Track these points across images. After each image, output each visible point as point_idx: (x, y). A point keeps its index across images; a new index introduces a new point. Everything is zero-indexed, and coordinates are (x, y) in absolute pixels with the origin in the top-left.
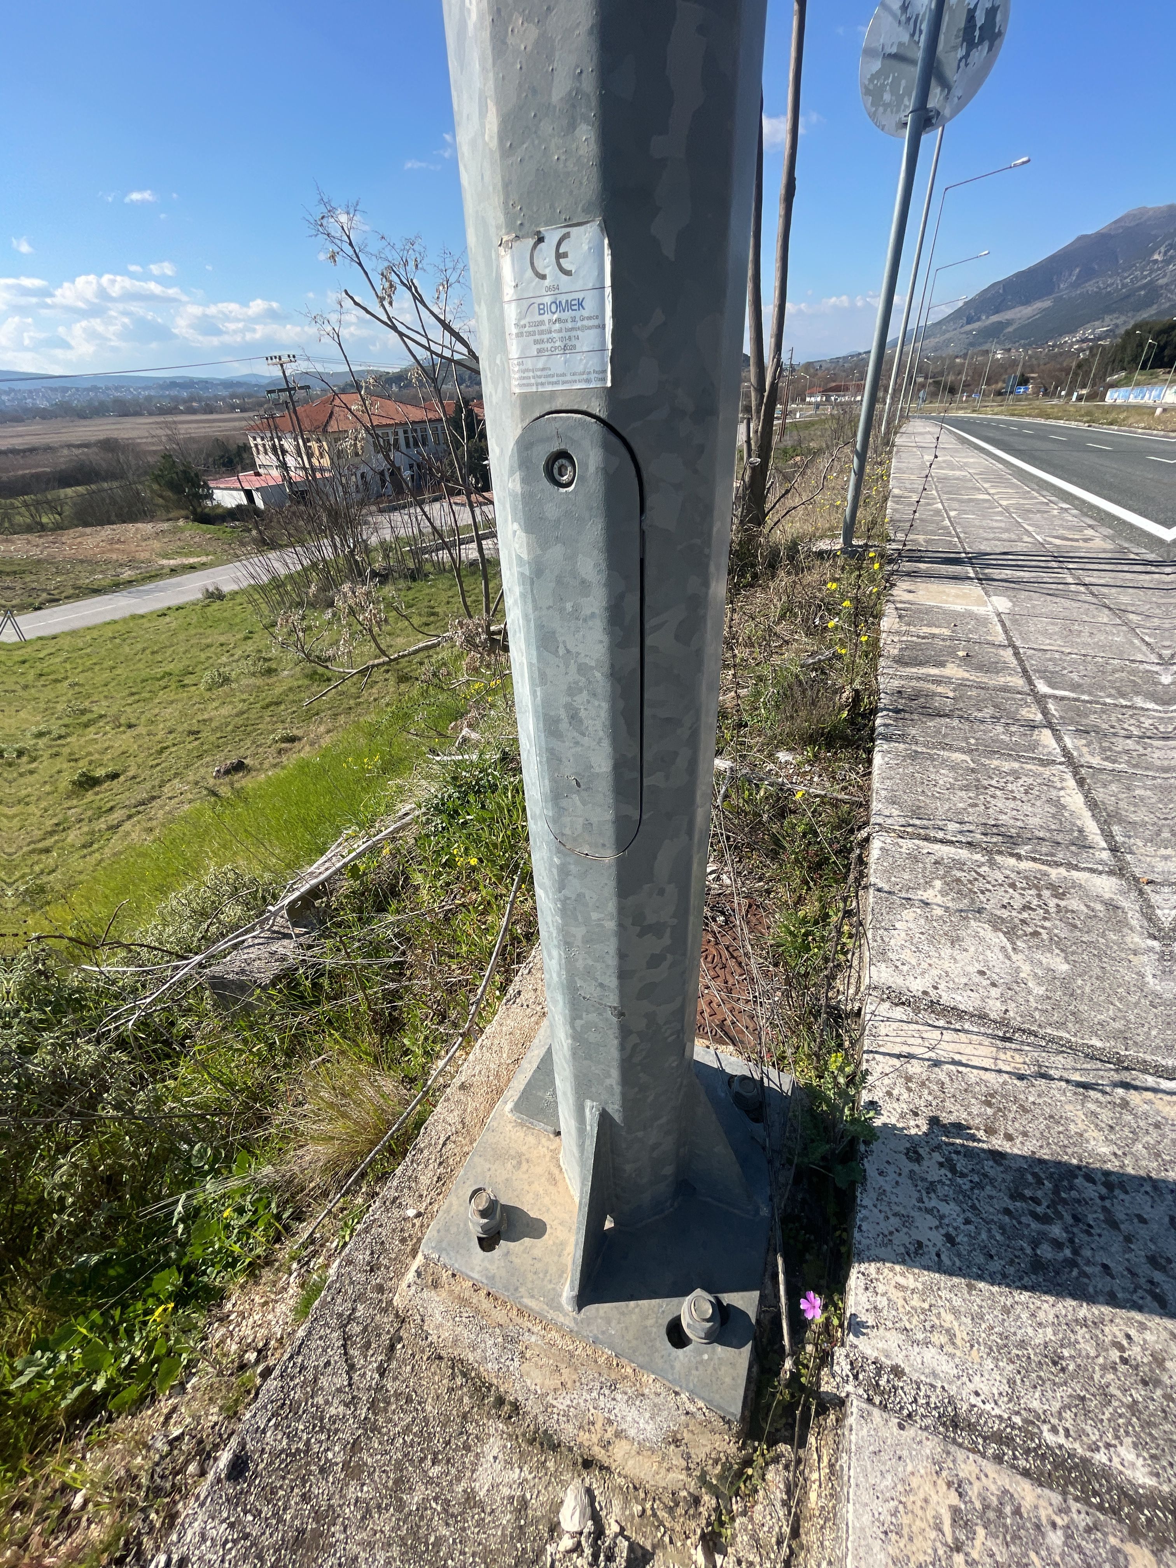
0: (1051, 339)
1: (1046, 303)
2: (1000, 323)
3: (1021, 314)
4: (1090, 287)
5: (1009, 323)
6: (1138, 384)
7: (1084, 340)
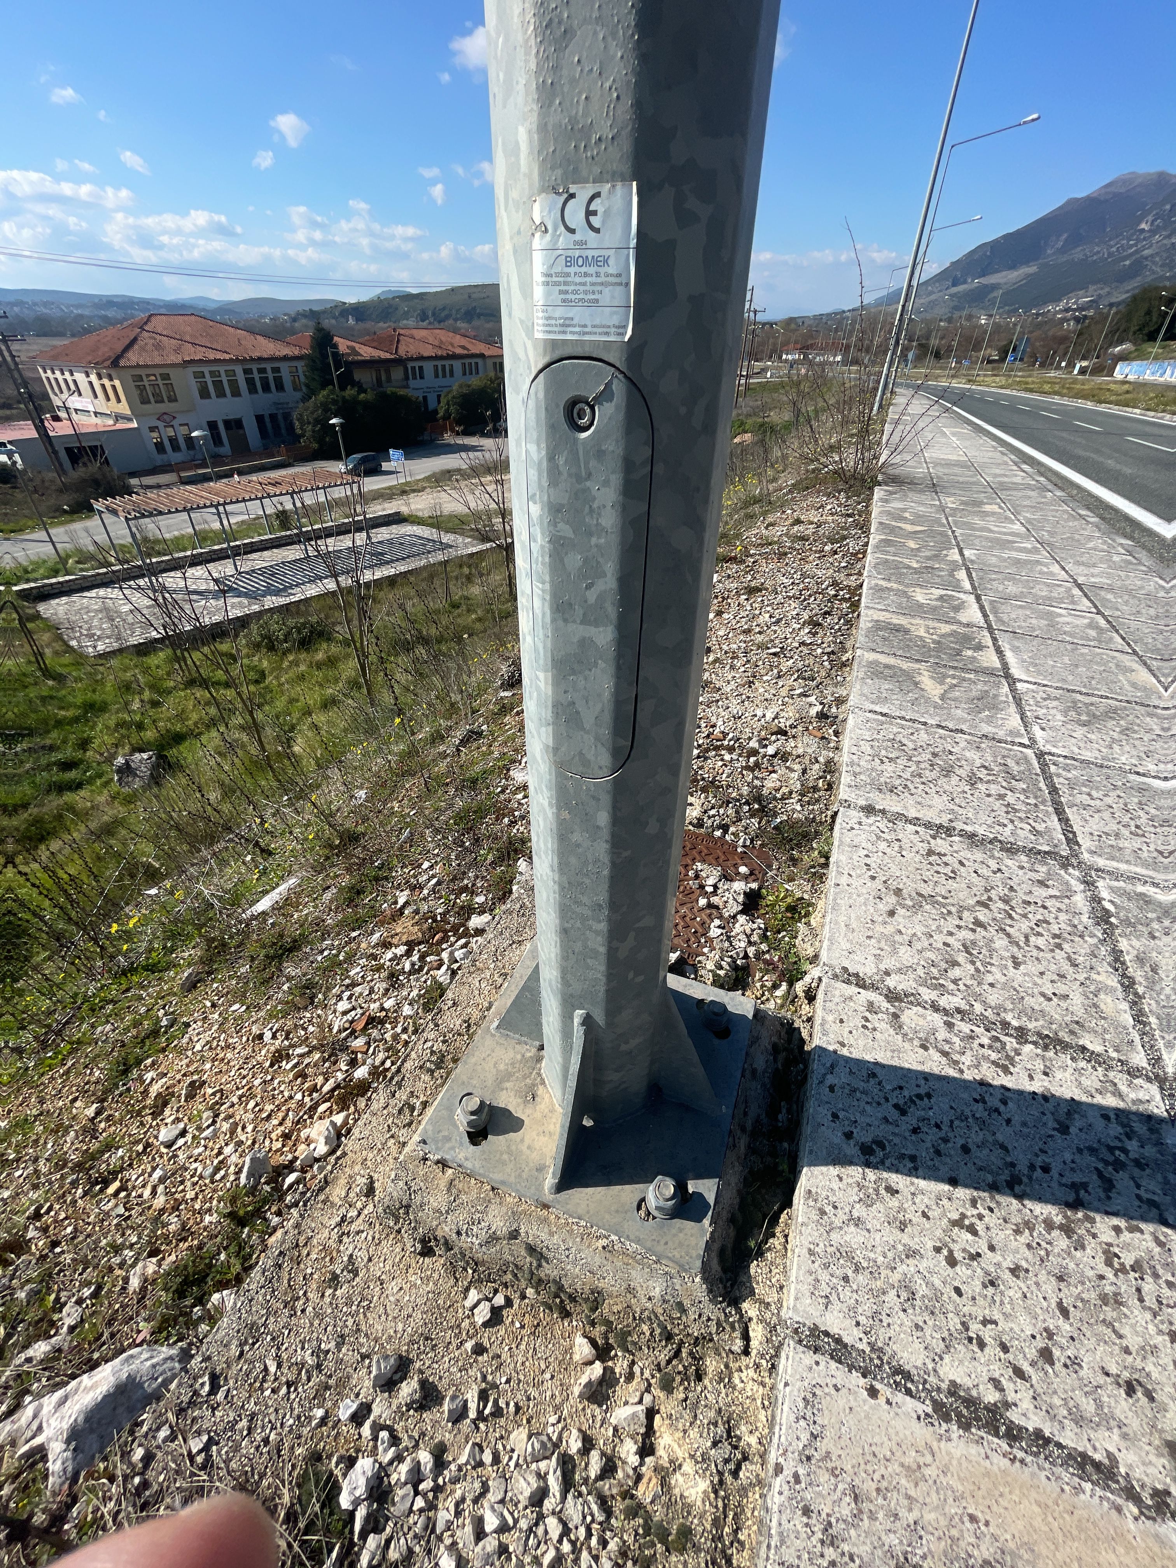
0: (1035, 306)
1: (1032, 269)
2: (985, 286)
3: (1007, 278)
5: (994, 287)
7: (1067, 310)
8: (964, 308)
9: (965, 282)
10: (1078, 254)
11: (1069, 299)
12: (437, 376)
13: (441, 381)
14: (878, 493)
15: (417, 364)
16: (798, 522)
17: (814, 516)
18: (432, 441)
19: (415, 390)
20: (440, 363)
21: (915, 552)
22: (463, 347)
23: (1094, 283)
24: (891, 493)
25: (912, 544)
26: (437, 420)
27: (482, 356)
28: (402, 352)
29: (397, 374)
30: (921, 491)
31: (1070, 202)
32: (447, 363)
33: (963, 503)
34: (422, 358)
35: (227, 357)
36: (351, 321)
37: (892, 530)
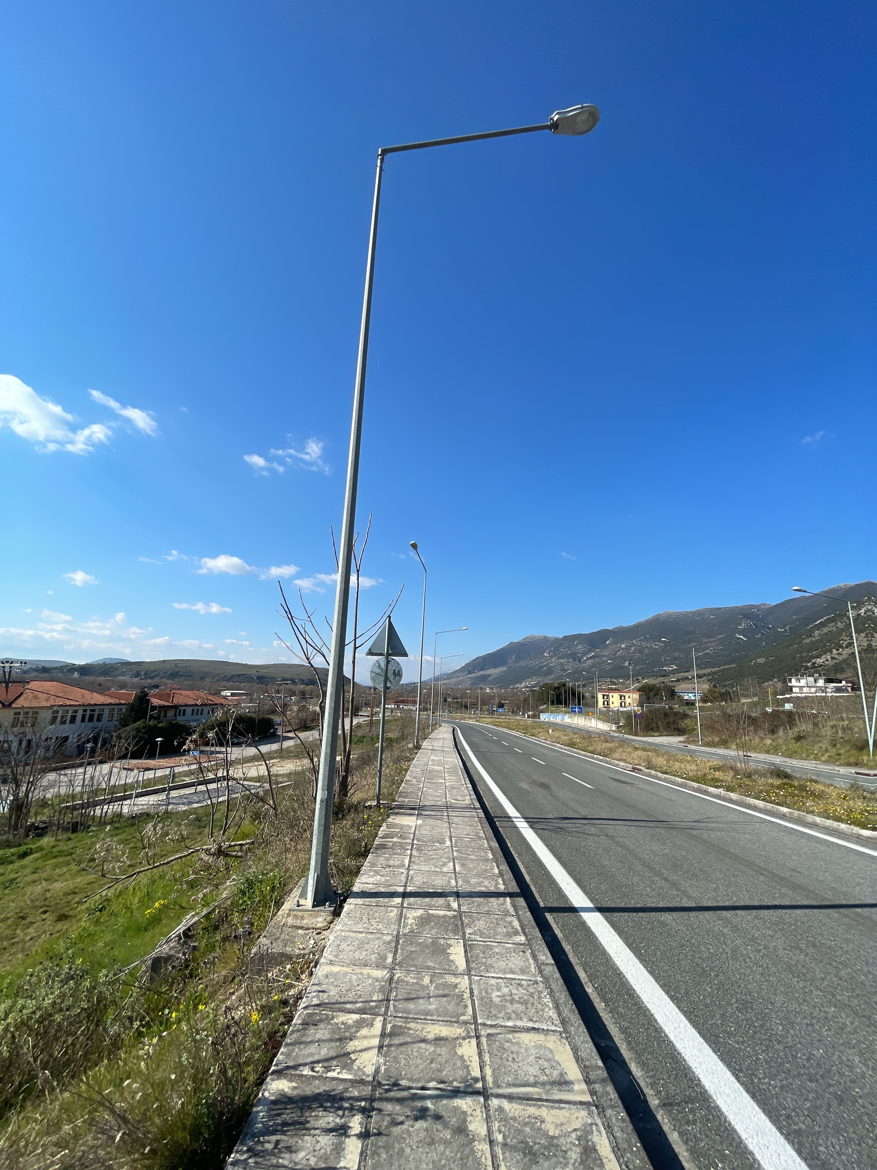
0: (512, 685)
1: (505, 669)
4: (522, 663)
5: (489, 675)
6: (552, 712)
7: (526, 687)
8: (477, 684)
12: (193, 714)
13: (195, 717)
15: (182, 708)
19: (179, 721)
28: (175, 702)
31: (512, 643)
32: (200, 708)
35: (78, 703)
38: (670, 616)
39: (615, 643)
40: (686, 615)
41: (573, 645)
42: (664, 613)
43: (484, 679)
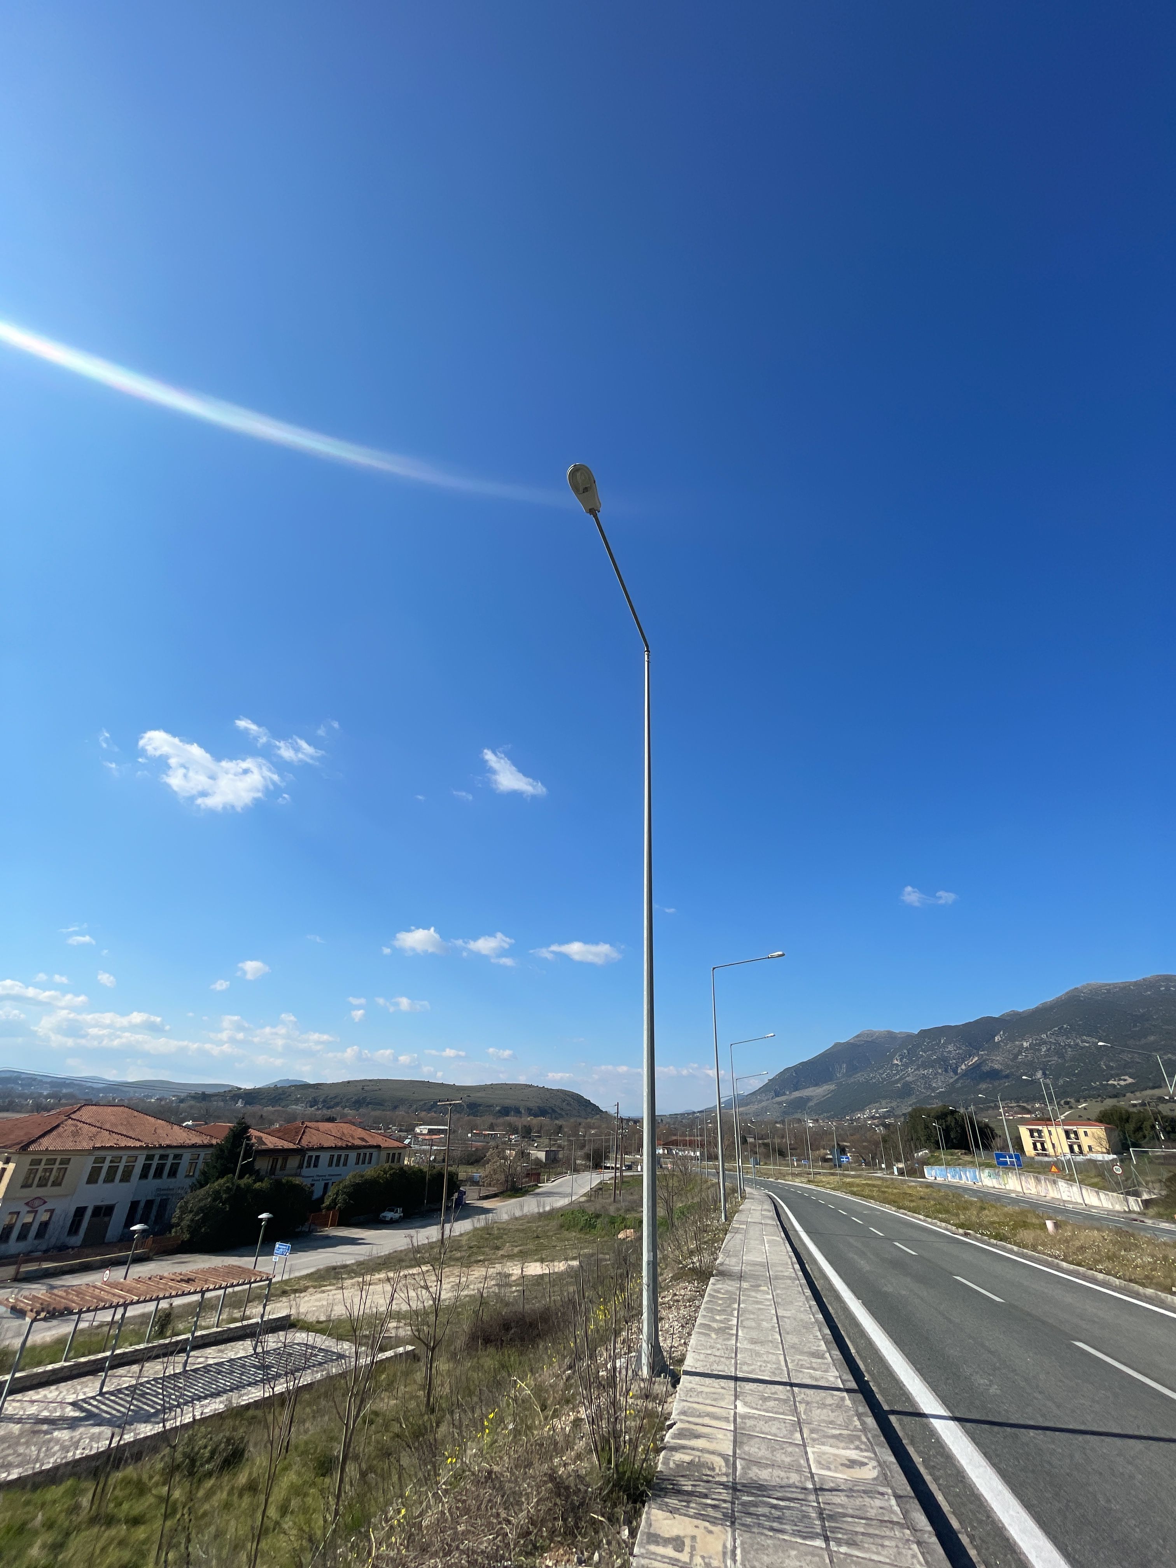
1: (832, 1087)
2: (801, 1098)
3: (817, 1092)
5: (809, 1099)
6: (947, 1164)
7: (873, 1118)
8: (793, 1114)
9: (785, 1094)
10: (860, 1077)
11: (870, 1110)
12: (330, 1165)
13: (334, 1170)
14: (712, 1280)
15: (314, 1154)
16: (675, 1295)
17: (682, 1292)
18: (311, 1231)
19: (309, 1177)
20: (336, 1154)
21: (720, 1305)
22: (363, 1139)
23: (885, 1098)
24: (719, 1280)
25: (720, 1302)
26: (320, 1210)
27: (378, 1147)
28: (304, 1143)
29: (293, 1163)
30: (733, 1280)
31: (836, 1045)
32: (343, 1154)
33: (752, 1286)
34: (322, 1148)
35: (138, 1144)
36: (240, 1104)
37: (714, 1296)
38: (1096, 991)
39: (1011, 1039)
40: (1124, 988)
41: (938, 1044)
42: (1084, 987)
43: (800, 1104)
